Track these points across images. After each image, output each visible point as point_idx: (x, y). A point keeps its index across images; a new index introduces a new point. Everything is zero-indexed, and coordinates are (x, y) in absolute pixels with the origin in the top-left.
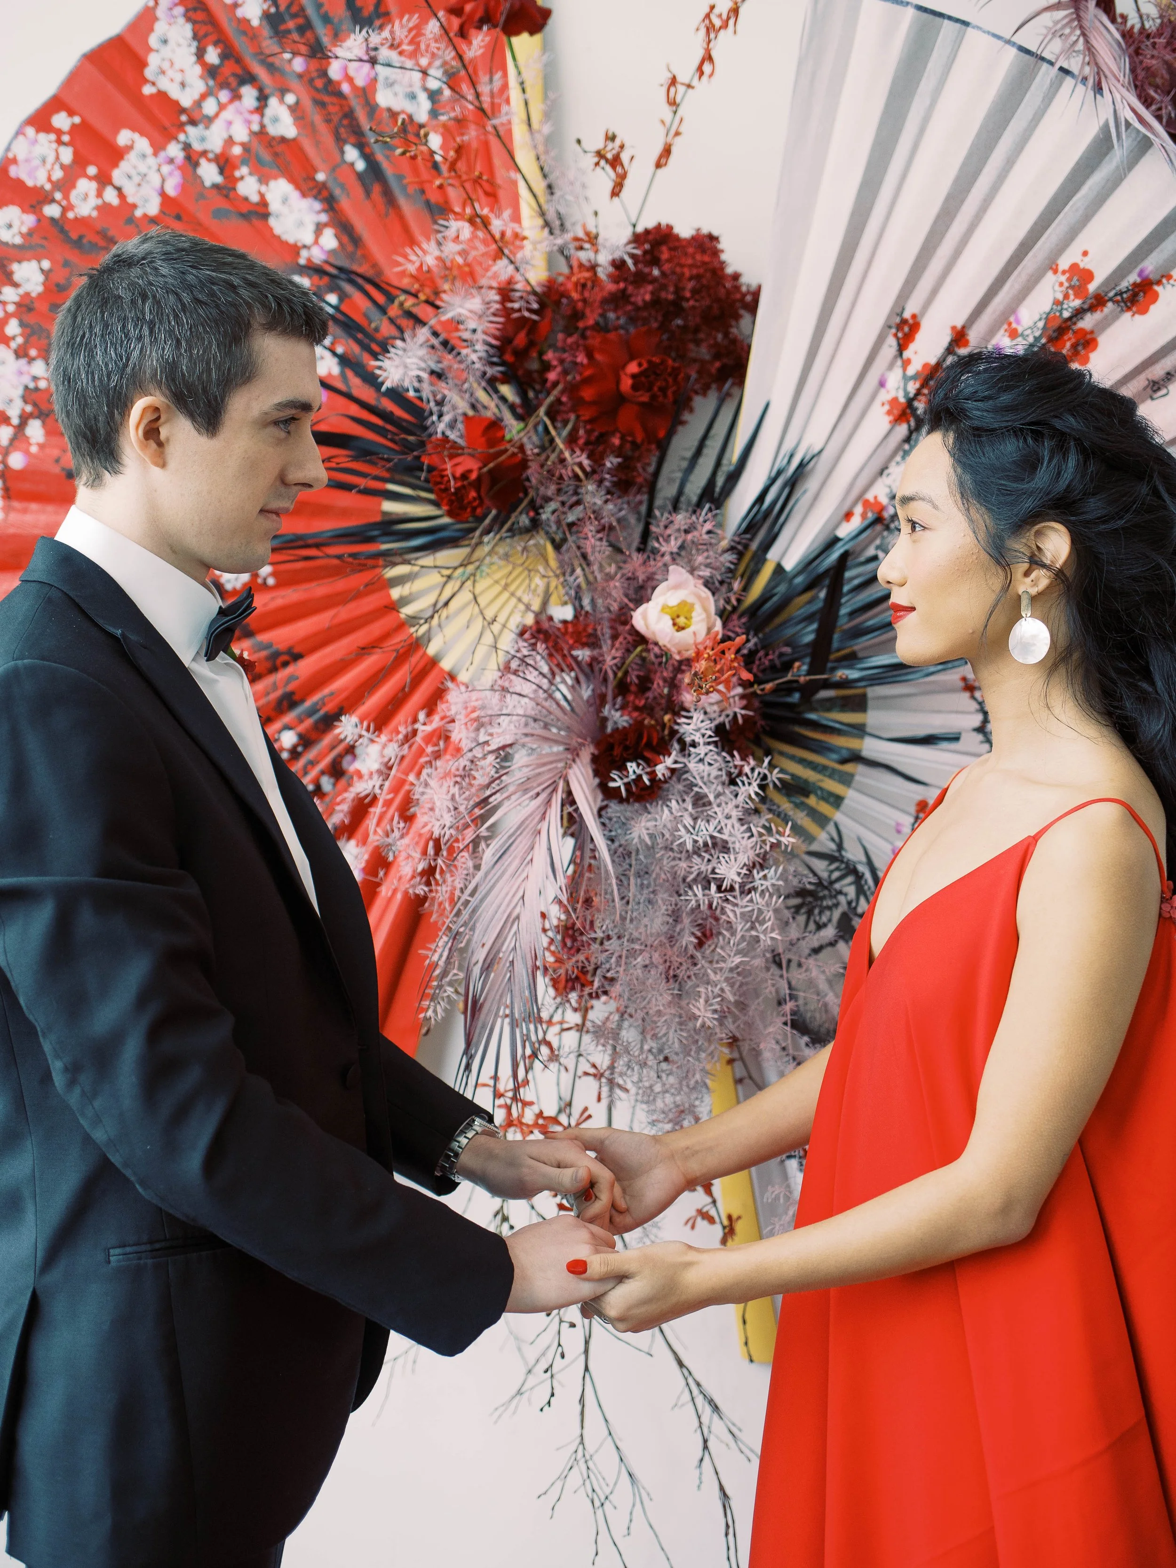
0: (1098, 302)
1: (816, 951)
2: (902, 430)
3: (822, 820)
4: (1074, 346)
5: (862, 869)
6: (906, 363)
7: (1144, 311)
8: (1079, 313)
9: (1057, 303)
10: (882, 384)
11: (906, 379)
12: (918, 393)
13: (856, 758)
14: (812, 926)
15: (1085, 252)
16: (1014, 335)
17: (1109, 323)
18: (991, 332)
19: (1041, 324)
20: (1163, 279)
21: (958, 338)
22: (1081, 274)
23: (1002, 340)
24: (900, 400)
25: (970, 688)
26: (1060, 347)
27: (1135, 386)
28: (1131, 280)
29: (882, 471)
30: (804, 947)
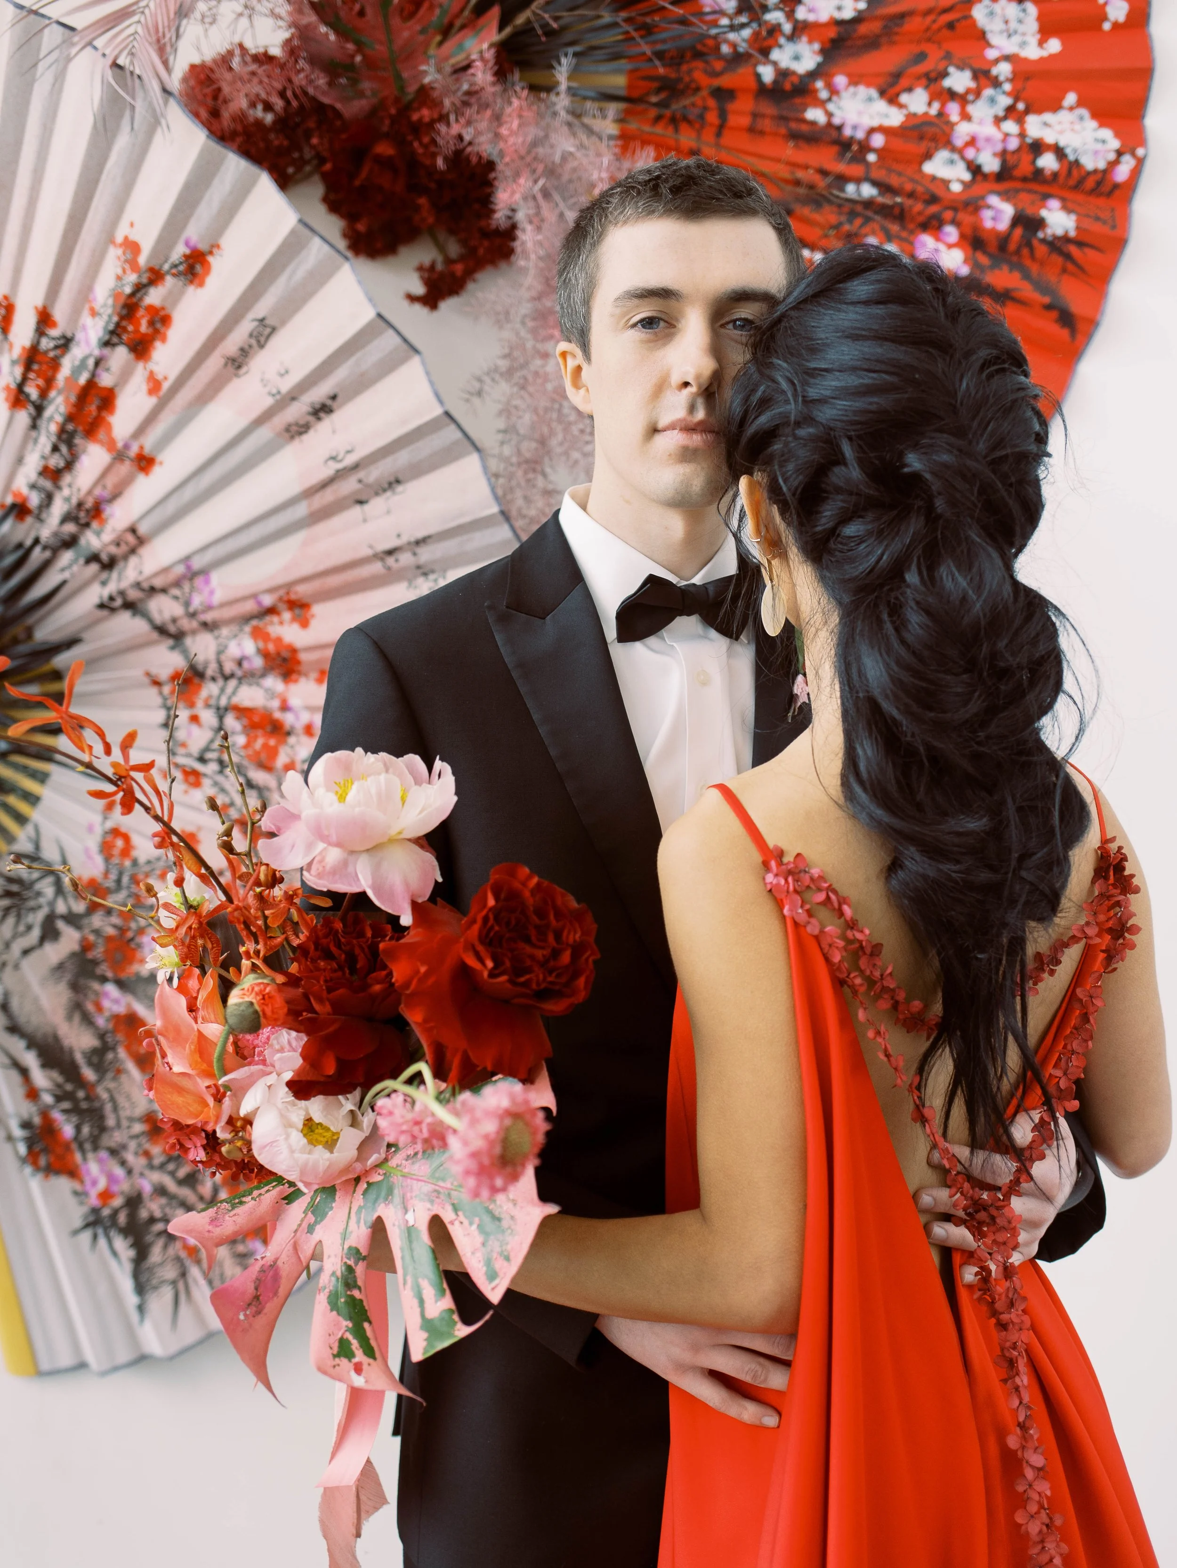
1: (26, 952)
2: (23, 417)
3: (21, 819)
4: (151, 323)
5: (60, 868)
6: (11, 346)
7: (201, 284)
8: (140, 288)
9: (119, 278)
11: (13, 363)
12: (25, 379)
13: (48, 755)
14: (22, 928)
15: (132, 225)
16: (94, 313)
17: (175, 298)
18: (75, 314)
19: (110, 301)
20: (214, 247)
21: (45, 319)
22: (132, 247)
23: (86, 319)
24: (13, 386)
25: (157, 683)
26: (137, 325)
27: (214, 363)
28: (179, 251)
29: (20, 460)
30: (17, 948)
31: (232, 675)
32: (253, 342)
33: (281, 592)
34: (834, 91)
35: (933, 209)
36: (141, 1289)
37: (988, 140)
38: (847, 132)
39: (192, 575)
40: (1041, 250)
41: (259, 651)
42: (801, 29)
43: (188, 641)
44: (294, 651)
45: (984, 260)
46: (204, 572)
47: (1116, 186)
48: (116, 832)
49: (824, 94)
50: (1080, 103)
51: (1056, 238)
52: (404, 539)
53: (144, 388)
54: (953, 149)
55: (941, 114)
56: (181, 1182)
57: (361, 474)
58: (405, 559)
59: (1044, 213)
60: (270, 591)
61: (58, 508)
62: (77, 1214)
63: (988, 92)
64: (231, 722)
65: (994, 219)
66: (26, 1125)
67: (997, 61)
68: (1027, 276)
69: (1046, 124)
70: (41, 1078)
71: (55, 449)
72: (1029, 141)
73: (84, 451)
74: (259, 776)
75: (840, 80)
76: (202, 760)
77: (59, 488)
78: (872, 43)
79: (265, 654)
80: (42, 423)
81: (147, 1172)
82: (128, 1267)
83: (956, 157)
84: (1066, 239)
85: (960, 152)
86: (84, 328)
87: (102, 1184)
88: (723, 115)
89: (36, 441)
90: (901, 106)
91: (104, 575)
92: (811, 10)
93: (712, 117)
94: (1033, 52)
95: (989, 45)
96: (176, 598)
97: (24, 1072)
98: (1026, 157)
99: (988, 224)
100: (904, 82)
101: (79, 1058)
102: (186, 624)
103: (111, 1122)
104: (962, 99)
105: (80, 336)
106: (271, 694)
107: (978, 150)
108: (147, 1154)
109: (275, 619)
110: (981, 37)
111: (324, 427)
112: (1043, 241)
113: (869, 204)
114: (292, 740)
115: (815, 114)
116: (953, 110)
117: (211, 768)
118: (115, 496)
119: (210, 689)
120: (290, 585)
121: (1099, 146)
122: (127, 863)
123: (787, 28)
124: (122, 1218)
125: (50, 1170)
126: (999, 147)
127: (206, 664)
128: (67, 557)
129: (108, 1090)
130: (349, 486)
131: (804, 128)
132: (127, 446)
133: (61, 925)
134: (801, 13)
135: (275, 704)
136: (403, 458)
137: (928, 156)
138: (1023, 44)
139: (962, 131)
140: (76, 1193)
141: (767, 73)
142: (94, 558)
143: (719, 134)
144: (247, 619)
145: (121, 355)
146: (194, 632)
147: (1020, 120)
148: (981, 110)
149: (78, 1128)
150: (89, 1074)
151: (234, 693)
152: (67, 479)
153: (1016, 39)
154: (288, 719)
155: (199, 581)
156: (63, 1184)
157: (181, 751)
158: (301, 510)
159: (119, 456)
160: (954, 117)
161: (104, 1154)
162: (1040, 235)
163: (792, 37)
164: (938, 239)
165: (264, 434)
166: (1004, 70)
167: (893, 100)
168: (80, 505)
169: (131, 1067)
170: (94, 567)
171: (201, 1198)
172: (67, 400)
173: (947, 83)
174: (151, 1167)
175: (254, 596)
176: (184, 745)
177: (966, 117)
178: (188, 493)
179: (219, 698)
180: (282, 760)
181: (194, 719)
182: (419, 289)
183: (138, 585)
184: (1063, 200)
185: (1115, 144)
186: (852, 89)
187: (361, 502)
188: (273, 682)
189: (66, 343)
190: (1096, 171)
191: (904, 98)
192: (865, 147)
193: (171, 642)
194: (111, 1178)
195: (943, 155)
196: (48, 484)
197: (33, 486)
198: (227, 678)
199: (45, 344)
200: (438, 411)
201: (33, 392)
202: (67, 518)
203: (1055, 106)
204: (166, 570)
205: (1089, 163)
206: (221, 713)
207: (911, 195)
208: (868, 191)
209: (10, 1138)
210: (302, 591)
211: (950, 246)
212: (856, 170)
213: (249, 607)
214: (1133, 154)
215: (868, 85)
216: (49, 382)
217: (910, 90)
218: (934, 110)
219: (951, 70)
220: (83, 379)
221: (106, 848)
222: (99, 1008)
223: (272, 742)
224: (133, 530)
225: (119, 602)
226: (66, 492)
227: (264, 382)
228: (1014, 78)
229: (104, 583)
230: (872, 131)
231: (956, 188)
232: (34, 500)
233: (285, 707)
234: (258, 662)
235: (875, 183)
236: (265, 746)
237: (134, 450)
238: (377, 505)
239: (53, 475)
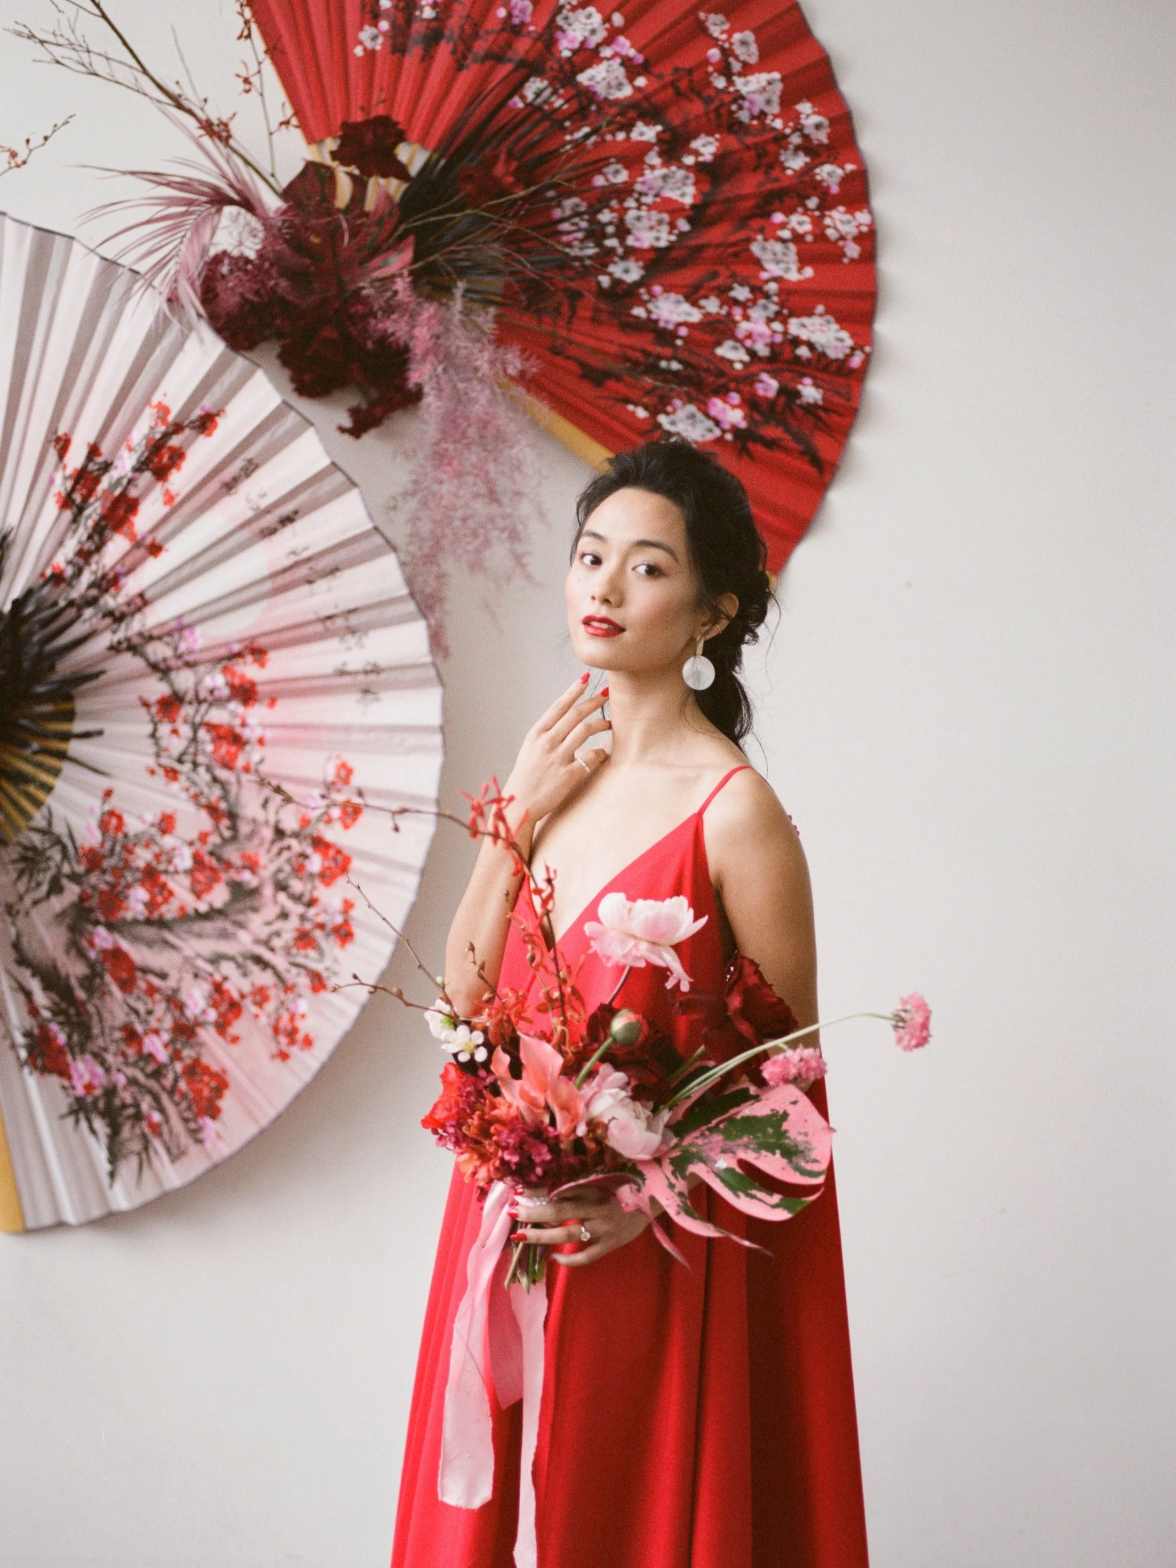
0: (178, 428)
1: (36, 903)
2: (68, 515)
3: (38, 804)
4: (171, 458)
5: (66, 840)
6: (65, 467)
7: (210, 435)
8: (166, 436)
9: (152, 428)
10: (51, 481)
11: (66, 478)
12: (73, 489)
13: (62, 756)
14: (33, 884)
15: (165, 395)
16: (130, 449)
17: (190, 442)
18: (117, 447)
19: (144, 442)
20: (220, 412)
21: (94, 451)
22: (164, 411)
23: (124, 453)
24: (63, 493)
25: (146, 705)
26: (161, 458)
27: (214, 486)
28: (197, 413)
29: (61, 543)
30: (28, 901)
31: (205, 701)
32: (242, 473)
33: (247, 643)
34: (653, 296)
35: (722, 381)
36: (114, 1157)
37: (761, 335)
38: (662, 324)
39: (181, 629)
40: (799, 412)
41: (227, 684)
42: (630, 253)
43: (173, 675)
44: (253, 684)
45: (757, 417)
46: (191, 626)
47: (852, 371)
48: (112, 813)
49: (646, 297)
50: (827, 312)
51: (809, 404)
52: (341, 609)
53: (161, 500)
54: (737, 340)
55: (729, 315)
56: (148, 1076)
57: (312, 564)
58: (340, 622)
59: (800, 387)
60: (240, 641)
61: (86, 578)
62: (64, 1103)
63: (762, 301)
64: (203, 734)
65: (766, 390)
66: (27, 1034)
67: (767, 281)
68: (787, 430)
69: (804, 326)
70: (41, 998)
71: (90, 537)
72: (789, 337)
73: (110, 539)
74: (223, 774)
75: (657, 289)
76: (180, 761)
77: (87, 562)
78: (680, 264)
79: (232, 686)
80: (82, 519)
81: (124, 1069)
82: (104, 1141)
83: (738, 345)
84: (815, 406)
85: (741, 342)
86: (121, 458)
87: (87, 1078)
88: (573, 310)
89: (75, 532)
90: (700, 308)
91: (115, 626)
92: (637, 239)
93: (565, 310)
94: (793, 276)
95: (764, 270)
96: (168, 644)
97: (28, 995)
98: (788, 349)
99: (761, 393)
100: (702, 292)
101: (74, 982)
102: (173, 663)
103: (96, 1031)
104: (744, 305)
105: (117, 463)
106: (234, 715)
107: (754, 341)
108: (124, 1055)
109: (240, 661)
110: (758, 264)
111: (288, 531)
112: (801, 406)
113: (676, 373)
114: (248, 748)
115: (639, 312)
116: (737, 313)
117: (187, 767)
118: (130, 571)
119: (187, 710)
120: (253, 638)
121: (839, 344)
122: (120, 836)
123: (620, 251)
124: (101, 1104)
125: (44, 1070)
126: (768, 340)
127: (186, 692)
128: (88, 612)
129: (96, 1007)
130: (303, 571)
131: (630, 320)
132: (143, 539)
133: (65, 882)
134: (630, 241)
135: (237, 722)
136: (342, 555)
137: (719, 343)
138: (787, 270)
139: (744, 327)
140: (64, 1088)
141: (605, 281)
142: (109, 614)
143: (570, 322)
144: (220, 660)
145: (147, 476)
146: (178, 669)
147: (785, 322)
148: (757, 313)
149: (70, 1037)
150: (81, 994)
151: (207, 712)
152: (95, 558)
153: (782, 266)
154: (246, 733)
155: (186, 633)
156: (54, 1081)
157: (163, 754)
158: (267, 586)
159: (138, 544)
160: (738, 317)
161: (88, 1057)
162: (798, 402)
163: (624, 258)
164: (725, 401)
165: (245, 534)
166: (772, 287)
167: (695, 304)
168: (104, 576)
169: (115, 989)
170: (108, 621)
171: (164, 1088)
172: (103, 505)
173: (733, 294)
174: (127, 1064)
175: (227, 644)
176: (166, 750)
177: (746, 318)
178: (186, 571)
179: (194, 717)
180: (240, 762)
181: (175, 732)
182: (348, 423)
183: (140, 634)
184: (814, 378)
185: (849, 342)
186: (666, 295)
187: (310, 582)
188: (235, 706)
189: (106, 467)
190: (837, 360)
191: (703, 302)
192: (673, 335)
193: (159, 675)
194: (93, 1074)
195: (729, 343)
196: (81, 561)
197: (70, 562)
198: (200, 702)
199: (92, 467)
200: (369, 526)
201: (77, 497)
202: (92, 586)
203: (810, 313)
204: (163, 624)
205: (832, 354)
206: (195, 728)
207: (707, 370)
208: (675, 366)
209: (13, 1046)
210: (262, 642)
211: (734, 407)
212: (668, 351)
213: (223, 652)
214: (863, 351)
215: (677, 293)
216: (91, 492)
217: (706, 297)
218: (724, 312)
219: (736, 286)
220: (118, 492)
221: (104, 826)
222: (92, 944)
223: (233, 749)
224: (141, 595)
225: (124, 645)
226: (94, 567)
227: (248, 500)
228: (780, 293)
229: (114, 632)
230: (679, 325)
231: (738, 366)
232: (69, 571)
233: (244, 724)
234: (226, 692)
235: (680, 361)
236: (228, 752)
237: (149, 541)
238: (321, 585)
239: (85, 555)
